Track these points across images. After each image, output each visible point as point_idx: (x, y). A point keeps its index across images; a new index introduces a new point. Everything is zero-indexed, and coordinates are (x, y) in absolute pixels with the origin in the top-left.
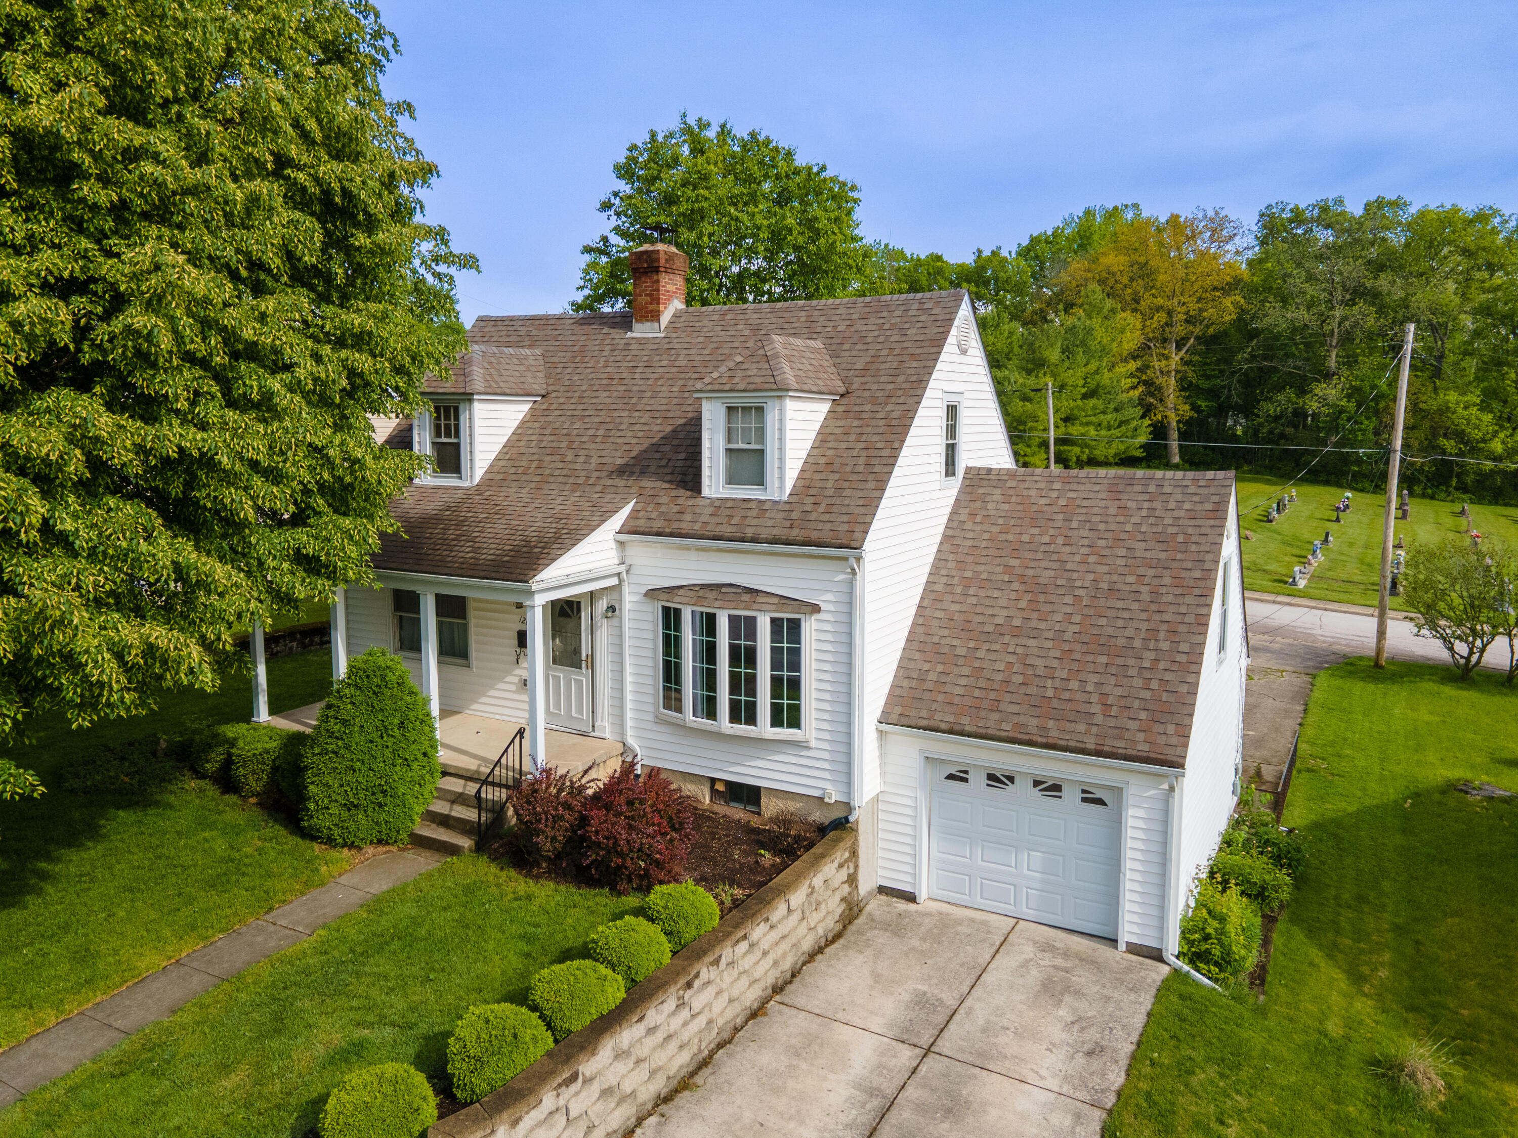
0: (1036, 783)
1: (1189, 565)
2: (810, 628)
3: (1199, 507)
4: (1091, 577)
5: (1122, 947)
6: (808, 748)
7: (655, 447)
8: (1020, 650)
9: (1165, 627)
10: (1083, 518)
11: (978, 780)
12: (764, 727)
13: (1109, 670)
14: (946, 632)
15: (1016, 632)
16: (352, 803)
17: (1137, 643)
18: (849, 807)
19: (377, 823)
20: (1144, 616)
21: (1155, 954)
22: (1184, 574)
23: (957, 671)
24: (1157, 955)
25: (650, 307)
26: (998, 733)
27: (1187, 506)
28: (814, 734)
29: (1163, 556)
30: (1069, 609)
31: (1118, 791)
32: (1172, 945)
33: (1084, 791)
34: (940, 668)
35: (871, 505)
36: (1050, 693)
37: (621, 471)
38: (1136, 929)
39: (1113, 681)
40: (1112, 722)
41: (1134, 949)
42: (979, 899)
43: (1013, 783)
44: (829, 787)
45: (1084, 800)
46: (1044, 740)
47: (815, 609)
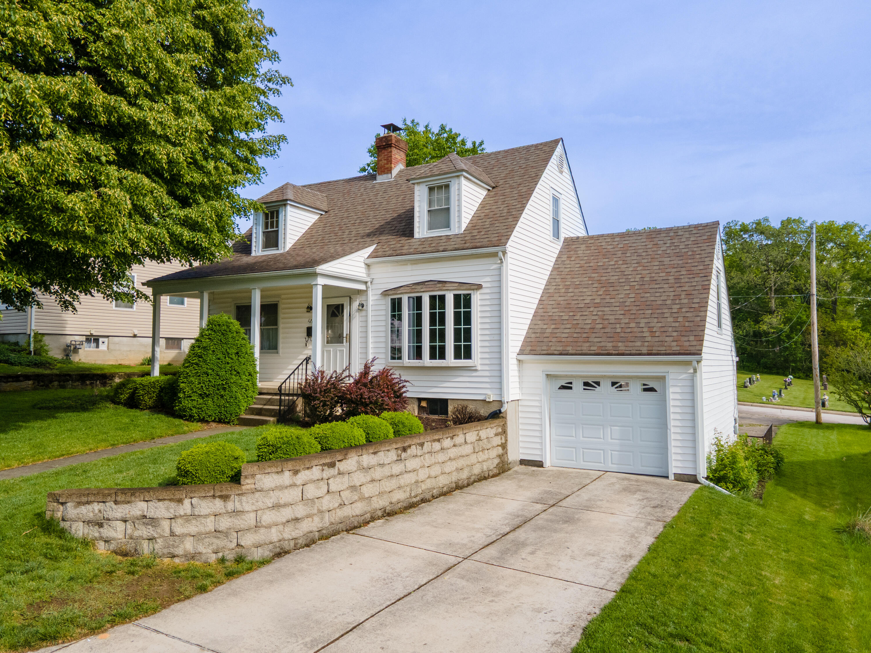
0: (613, 384)
1: (696, 264)
2: (476, 299)
3: (699, 238)
4: (640, 276)
5: (672, 477)
6: (476, 370)
7: (388, 223)
8: (600, 313)
9: (684, 293)
10: (633, 251)
11: (578, 386)
12: (450, 359)
13: (653, 316)
14: (556, 310)
15: (597, 306)
16: (205, 393)
17: (669, 302)
18: (501, 403)
19: (219, 406)
20: (672, 289)
21: (692, 479)
22: (693, 268)
23: (563, 326)
24: (693, 479)
25: (386, 166)
26: (589, 352)
27: (692, 239)
28: (480, 362)
29: (681, 262)
30: (628, 292)
31: (662, 379)
32: (703, 472)
33: (643, 385)
34: (553, 326)
36: (619, 330)
37: (369, 235)
38: (679, 464)
39: (656, 320)
40: (657, 339)
41: (679, 477)
42: (582, 463)
43: (599, 385)
44: (488, 392)
45: (644, 390)
46: (617, 352)
47: (479, 287)
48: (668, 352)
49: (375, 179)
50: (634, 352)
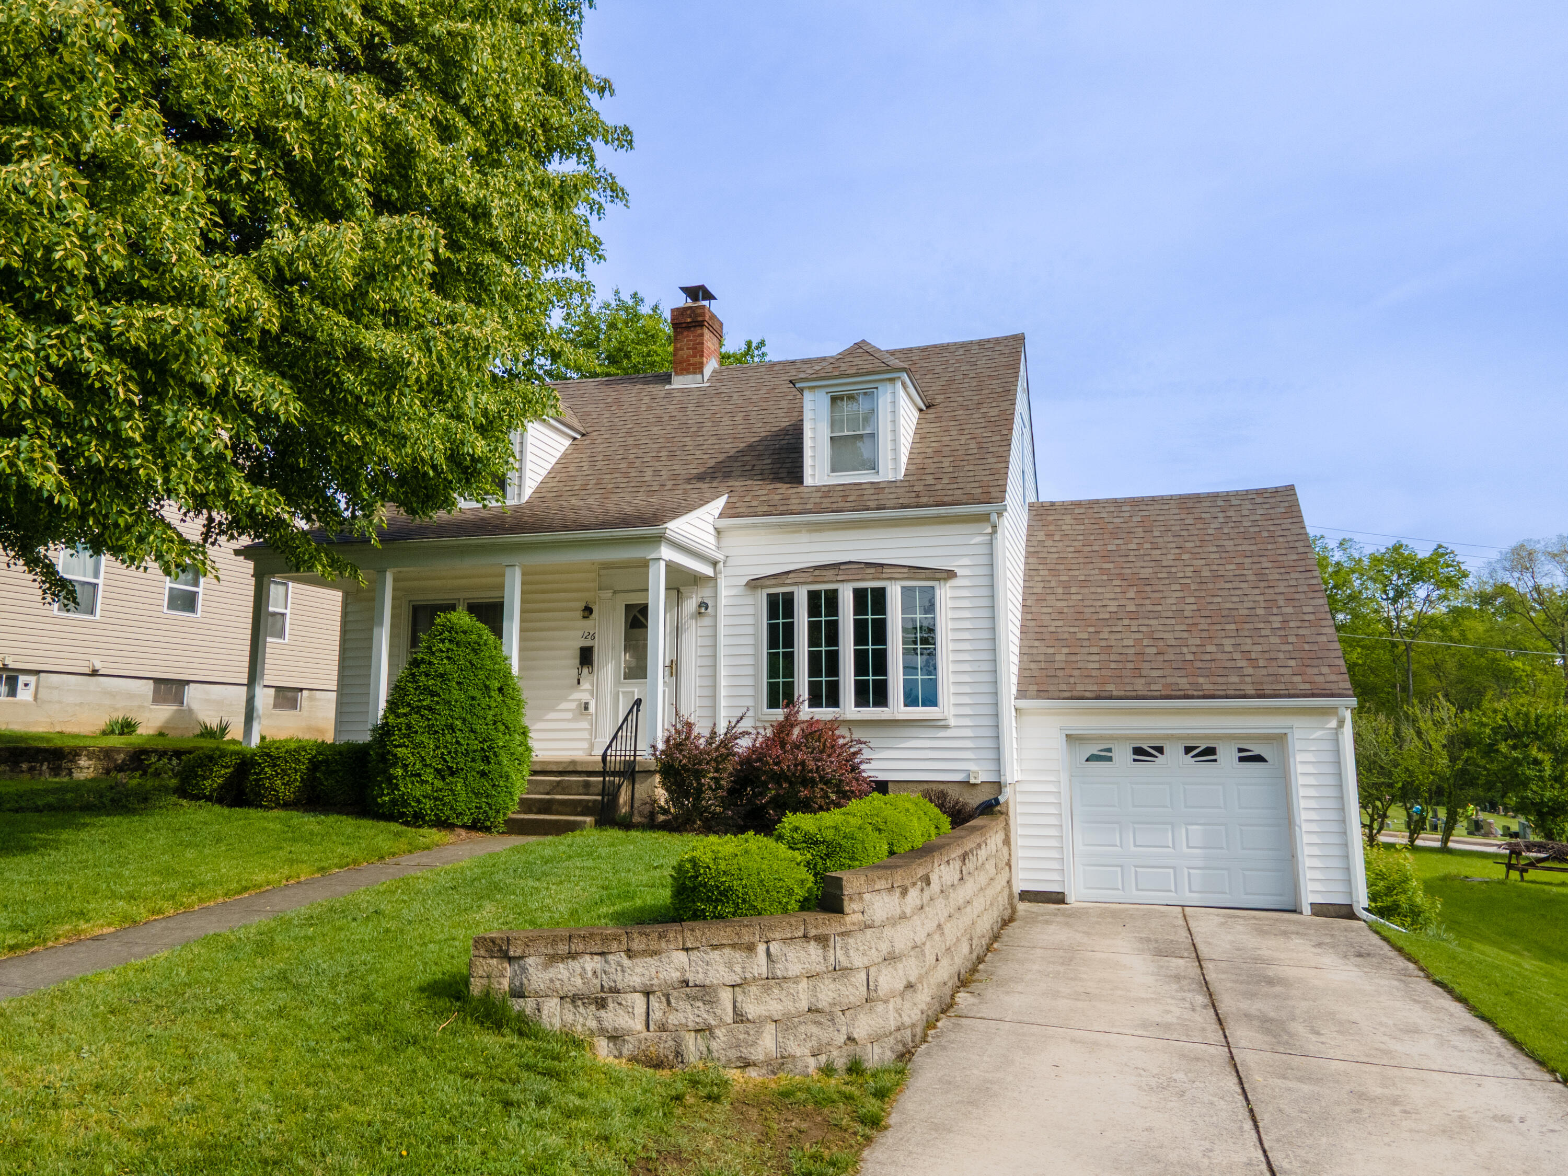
0: (1188, 750)
1: (1283, 552)
2: (944, 595)
3: (1272, 511)
4: (1191, 569)
5: (1307, 910)
6: (946, 727)
7: (733, 459)
8: (1143, 629)
9: (1282, 597)
10: (1163, 528)
11: (1123, 755)
12: (897, 708)
13: (1241, 633)
14: (1060, 623)
15: (1134, 616)
16: (450, 768)
17: (1260, 612)
18: (998, 786)
19: (477, 794)
20: (1257, 591)
21: (1344, 911)
23: (1086, 650)
25: (692, 360)
26: (1149, 693)
27: (1260, 512)
28: (953, 711)
29: (1254, 548)
30: (1180, 594)
31: (1280, 740)
32: (1362, 900)
33: (1240, 750)
34: (1065, 650)
36: (1190, 657)
37: (700, 478)
38: (1318, 887)
39: (1249, 641)
40: (1264, 672)
41: (1320, 910)
42: (1135, 892)
43: (1162, 753)
44: (972, 767)
45: (1241, 759)
46: (1201, 693)
47: (950, 574)
48: (1292, 692)
49: (670, 383)
50: (1232, 692)
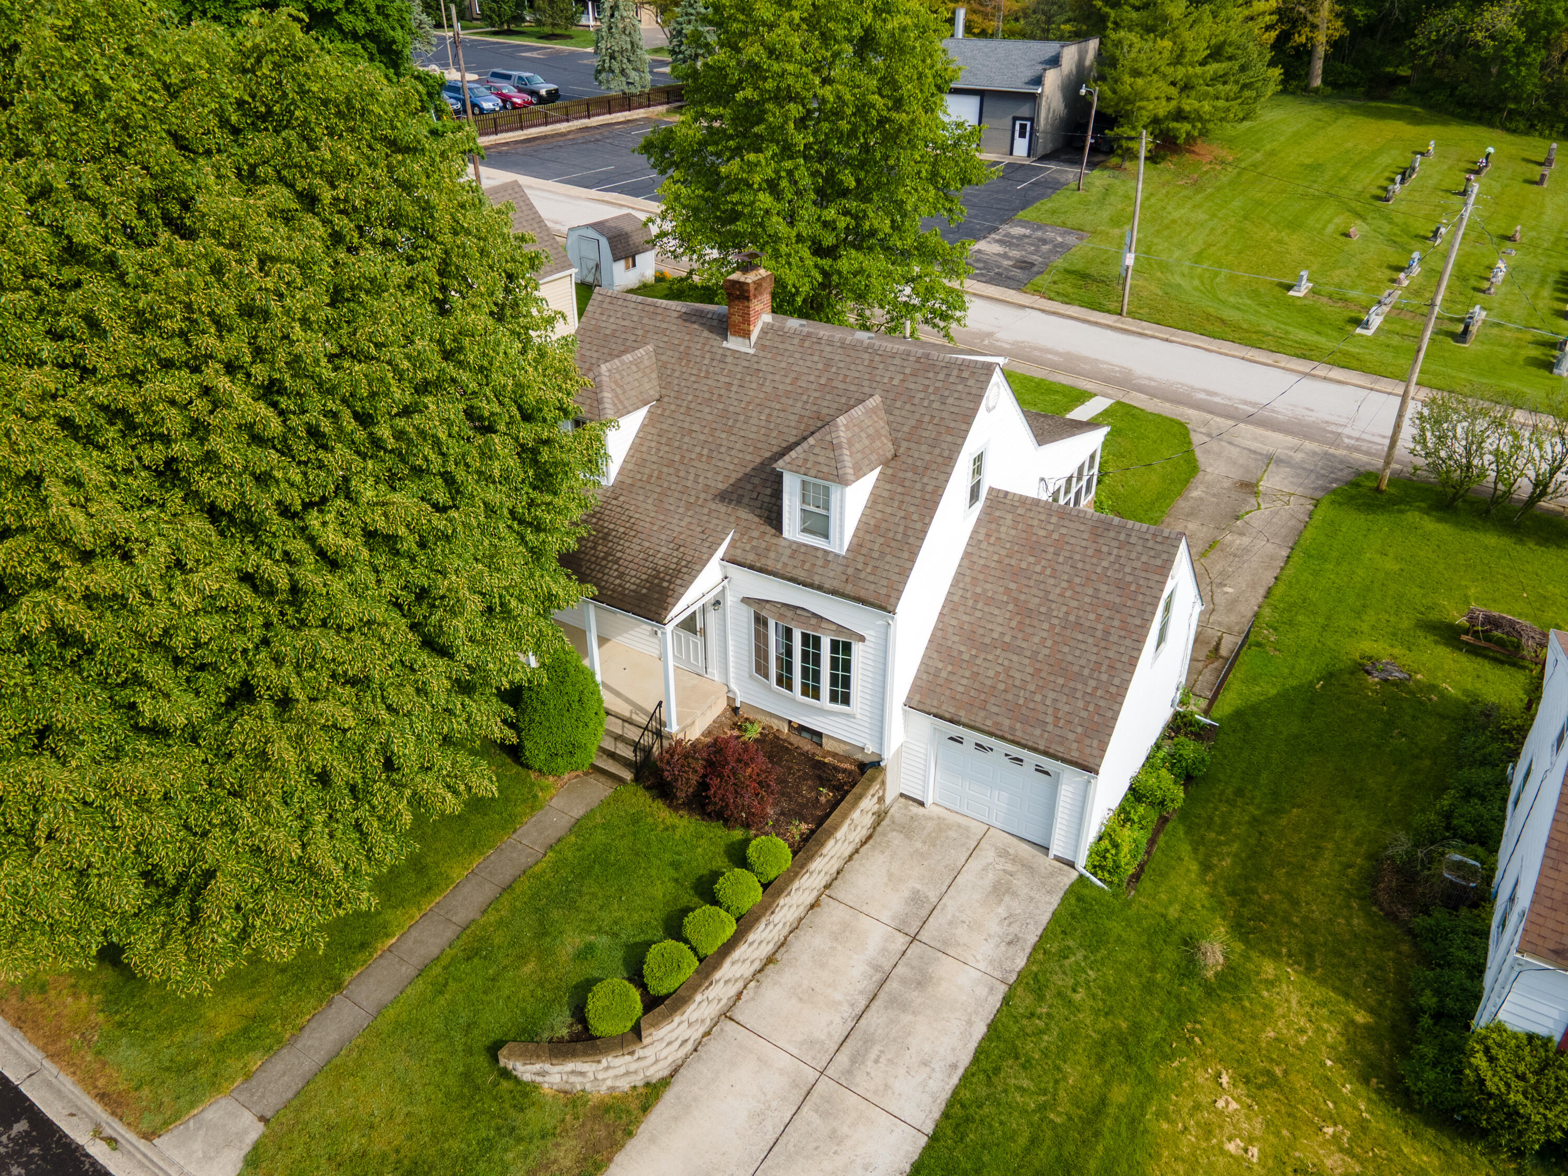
0: (1006, 756)
1: (1134, 612)
2: (857, 649)
3: (1152, 561)
4: (1064, 609)
5: (1051, 855)
6: (855, 718)
8: (1006, 663)
9: (1107, 662)
10: (1068, 554)
11: (969, 744)
12: (825, 702)
13: (1064, 690)
14: (957, 639)
15: (1006, 647)
17: (1086, 672)
18: (880, 754)
20: (1095, 650)
22: (1129, 620)
24: (1072, 865)
25: (742, 326)
26: (982, 727)
27: (1144, 558)
28: (859, 710)
29: (1118, 600)
30: (1045, 634)
32: (1081, 861)
33: (1036, 767)
34: (950, 668)
35: (905, 573)
36: (1021, 702)
37: (723, 497)
38: (1061, 849)
39: (1064, 699)
40: (1058, 731)
41: (1057, 859)
42: (964, 808)
43: (992, 752)
44: (868, 743)
45: (1037, 770)
46: (1011, 737)
47: (862, 639)
48: (1067, 757)
49: (726, 341)
50: (1031, 744)
